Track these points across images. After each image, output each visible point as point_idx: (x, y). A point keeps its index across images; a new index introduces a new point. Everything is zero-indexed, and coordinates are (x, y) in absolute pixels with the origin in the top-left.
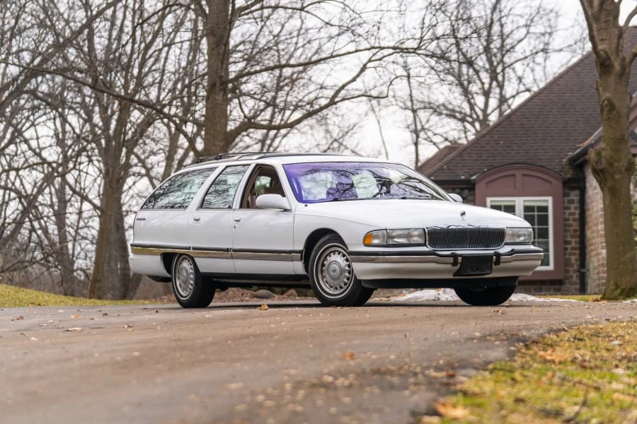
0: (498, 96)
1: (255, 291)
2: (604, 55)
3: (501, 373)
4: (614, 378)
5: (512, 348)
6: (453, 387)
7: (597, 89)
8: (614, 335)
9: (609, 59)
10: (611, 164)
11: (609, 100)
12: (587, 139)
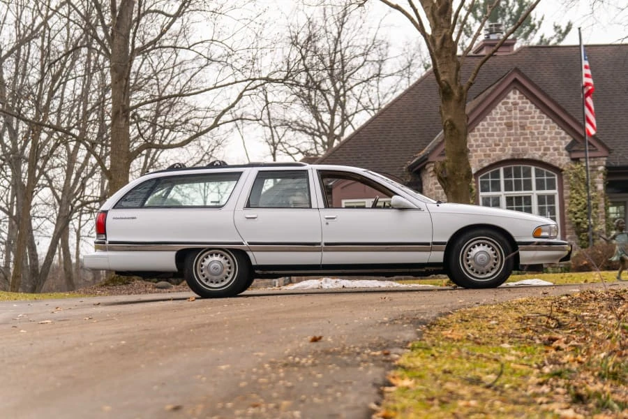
0: (340, 114)
1: (156, 282)
2: (446, 85)
3: (420, 350)
4: (504, 352)
5: (419, 330)
6: (393, 364)
7: (440, 112)
8: (490, 316)
9: (450, 87)
10: (453, 173)
11: (450, 121)
12: (422, 150)
